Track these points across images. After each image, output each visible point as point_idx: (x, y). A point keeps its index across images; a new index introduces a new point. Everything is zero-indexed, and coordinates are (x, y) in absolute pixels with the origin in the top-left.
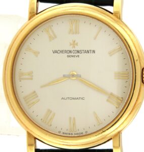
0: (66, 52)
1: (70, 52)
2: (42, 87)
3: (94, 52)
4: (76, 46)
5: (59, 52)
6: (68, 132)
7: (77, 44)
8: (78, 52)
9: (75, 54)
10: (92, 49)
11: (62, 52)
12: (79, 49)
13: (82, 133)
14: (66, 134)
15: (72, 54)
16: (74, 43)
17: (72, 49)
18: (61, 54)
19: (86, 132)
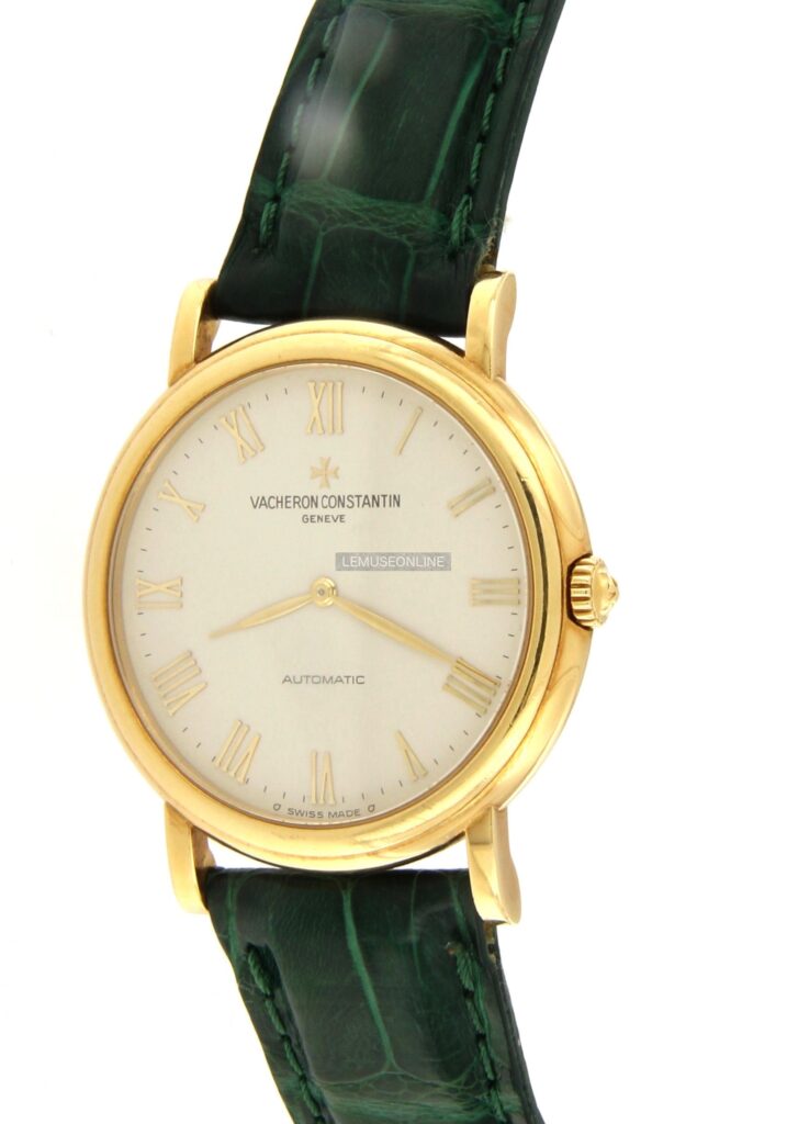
0: (298, 501)
1: (313, 501)
2: (217, 635)
3: (397, 501)
4: (333, 481)
5: (273, 503)
6: (306, 807)
7: (336, 474)
8: (340, 501)
9: (329, 511)
10: (391, 492)
11: (283, 502)
12: (344, 492)
13: (356, 813)
14: (300, 813)
15: (320, 511)
16: (326, 471)
17: (318, 492)
18: (280, 511)
19: (372, 808)
